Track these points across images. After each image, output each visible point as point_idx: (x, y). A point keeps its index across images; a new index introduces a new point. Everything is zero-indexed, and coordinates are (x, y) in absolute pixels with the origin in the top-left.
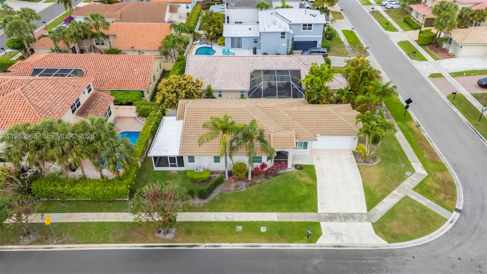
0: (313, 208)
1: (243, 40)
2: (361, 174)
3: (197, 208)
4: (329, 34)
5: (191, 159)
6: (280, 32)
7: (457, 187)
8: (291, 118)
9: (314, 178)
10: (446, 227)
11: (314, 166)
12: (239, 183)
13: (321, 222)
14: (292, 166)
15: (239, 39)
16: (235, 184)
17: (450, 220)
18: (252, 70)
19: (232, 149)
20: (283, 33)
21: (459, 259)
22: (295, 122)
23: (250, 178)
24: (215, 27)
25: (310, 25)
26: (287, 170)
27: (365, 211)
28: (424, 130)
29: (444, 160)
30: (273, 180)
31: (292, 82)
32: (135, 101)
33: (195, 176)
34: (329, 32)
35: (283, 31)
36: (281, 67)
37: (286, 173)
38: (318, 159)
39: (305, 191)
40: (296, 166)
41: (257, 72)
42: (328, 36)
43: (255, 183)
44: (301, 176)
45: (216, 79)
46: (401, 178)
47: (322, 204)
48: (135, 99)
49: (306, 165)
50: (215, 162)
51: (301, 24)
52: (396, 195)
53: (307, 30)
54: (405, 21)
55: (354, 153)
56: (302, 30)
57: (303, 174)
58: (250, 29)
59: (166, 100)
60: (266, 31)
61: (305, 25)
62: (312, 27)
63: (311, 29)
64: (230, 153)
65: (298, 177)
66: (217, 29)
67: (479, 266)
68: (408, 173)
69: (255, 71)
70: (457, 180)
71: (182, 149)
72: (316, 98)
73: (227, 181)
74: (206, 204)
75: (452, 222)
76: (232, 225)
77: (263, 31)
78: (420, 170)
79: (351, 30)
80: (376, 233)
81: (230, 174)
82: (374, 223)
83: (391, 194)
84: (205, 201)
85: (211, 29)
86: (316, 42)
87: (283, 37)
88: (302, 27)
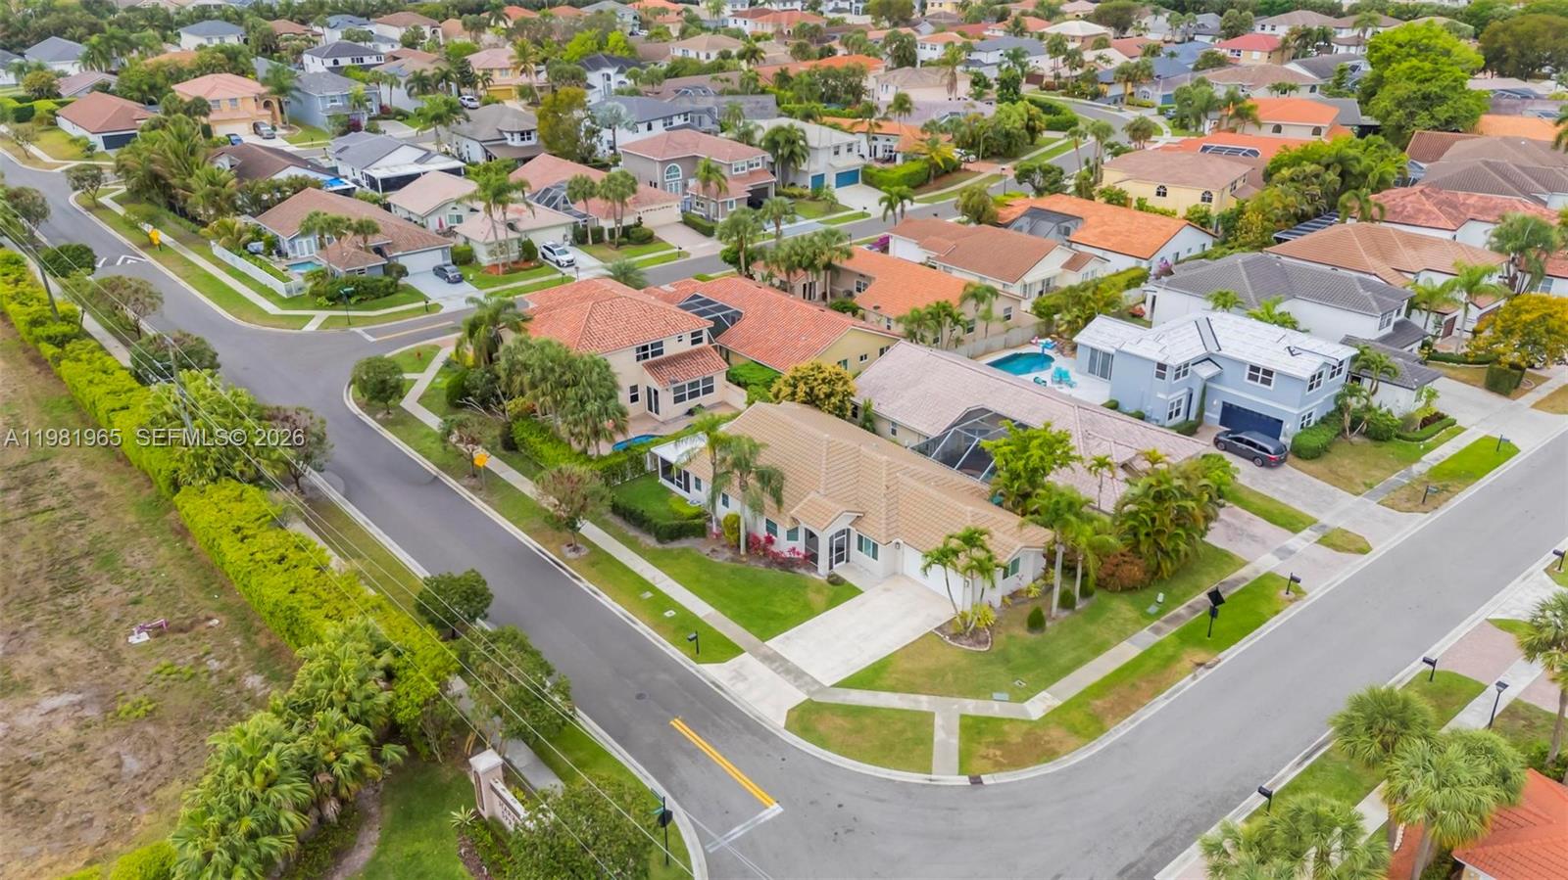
0: (767, 633)
2: (911, 642)
3: (640, 547)
5: (698, 484)
6: (1154, 362)
7: (1048, 764)
8: (884, 492)
9: (832, 606)
10: (906, 777)
11: (862, 592)
13: (745, 653)
14: (827, 574)
15: (1108, 356)
16: (715, 548)
18: (978, 405)
20: (1161, 367)
21: (840, 805)
23: (743, 551)
25: (1269, 372)
26: (813, 575)
27: (829, 683)
28: (1201, 678)
29: (1123, 728)
35: (1161, 360)
37: (799, 574)
38: (886, 590)
39: (789, 610)
40: (833, 577)
41: (985, 412)
44: (816, 591)
46: (975, 693)
47: (788, 638)
49: (851, 585)
51: (1243, 363)
52: (916, 701)
53: (1258, 384)
56: (1246, 380)
57: (827, 591)
61: (1255, 369)
62: (1274, 379)
63: (1267, 382)
65: (810, 589)
68: (1001, 696)
69: (985, 409)
70: (1076, 757)
73: (712, 538)
74: (654, 549)
75: (930, 779)
76: (647, 587)
78: (1037, 706)
80: (791, 710)
81: (719, 533)
82: (812, 700)
83: (911, 695)
84: (659, 546)
86: (1281, 422)
87: (1161, 376)
88: (1247, 371)
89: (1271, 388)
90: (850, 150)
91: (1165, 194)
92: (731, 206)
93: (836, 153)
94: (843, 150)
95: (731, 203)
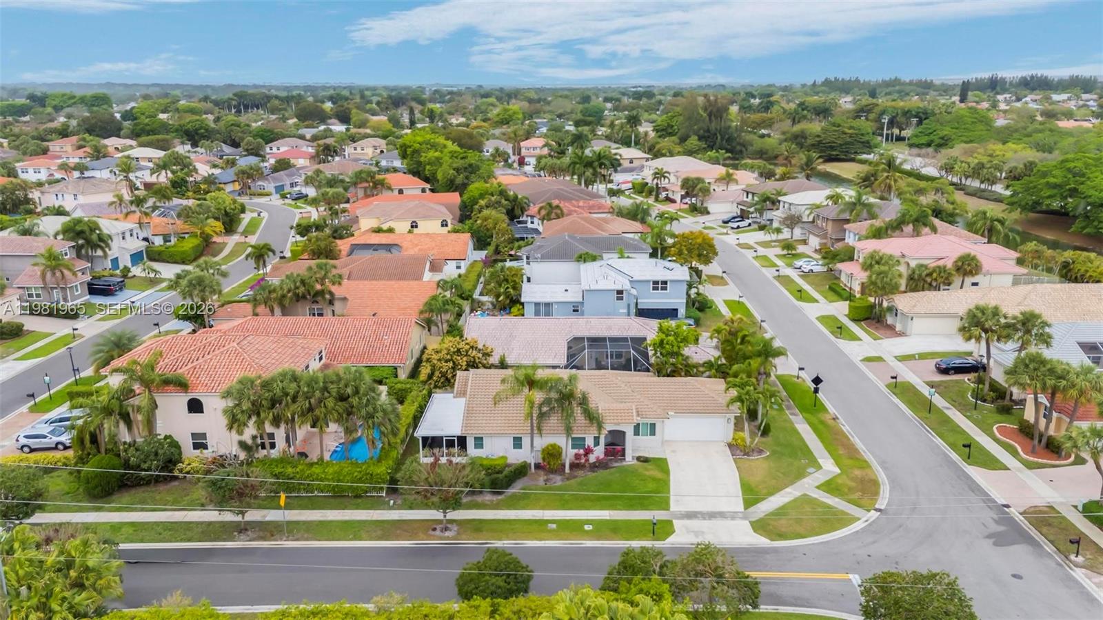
0: (664, 504)
1: (555, 306)
2: (738, 468)
3: (487, 505)
4: (699, 302)
5: (479, 442)
6: (614, 290)
7: (882, 486)
8: (630, 390)
9: (667, 472)
10: (858, 526)
11: (666, 459)
12: (552, 476)
13: (674, 521)
14: (633, 459)
15: (548, 305)
16: (545, 477)
17: (865, 519)
18: (570, 337)
19: (542, 415)
20: (620, 292)
21: (869, 556)
22: (636, 394)
23: (567, 470)
24: (508, 288)
25: (665, 283)
26: (624, 463)
27: (742, 509)
28: (844, 423)
29: (869, 457)
30: (602, 474)
31: (632, 351)
32: (387, 378)
33: (485, 462)
34: (698, 299)
35: (620, 288)
36: (615, 333)
37: (623, 466)
38: (674, 451)
39: (651, 486)
40: (639, 459)
41: (577, 340)
42: (697, 305)
43: (575, 477)
44: (647, 469)
45: (513, 349)
46: (801, 475)
47: (677, 501)
48: (385, 376)
49: (654, 458)
50: (514, 448)
51: (649, 281)
52: (790, 493)
53: (660, 291)
54: (831, 289)
55: (730, 446)
56: (652, 291)
57: (650, 467)
58: (566, 290)
59: (437, 373)
60: (592, 288)
61: (656, 283)
62: (668, 285)
63: (665, 289)
64: (539, 423)
65: (641, 470)
66: (511, 290)
67: (897, 563)
68: (811, 470)
69: (575, 338)
70: (882, 477)
71: (466, 425)
72: (669, 370)
73: (532, 474)
74: (501, 500)
75: (866, 521)
76: (542, 523)
77: (588, 288)
78: (829, 467)
79: (737, 299)
80: (755, 531)
81: (538, 466)
82: (754, 522)
83: (782, 492)
84: (501, 497)
85: (502, 290)
86: (677, 310)
87: (621, 299)
88: (651, 286)
89: (668, 291)
90: (131, 235)
91: (416, 227)
92: (77, 291)
93: (123, 238)
94: (127, 235)
95: (76, 286)
